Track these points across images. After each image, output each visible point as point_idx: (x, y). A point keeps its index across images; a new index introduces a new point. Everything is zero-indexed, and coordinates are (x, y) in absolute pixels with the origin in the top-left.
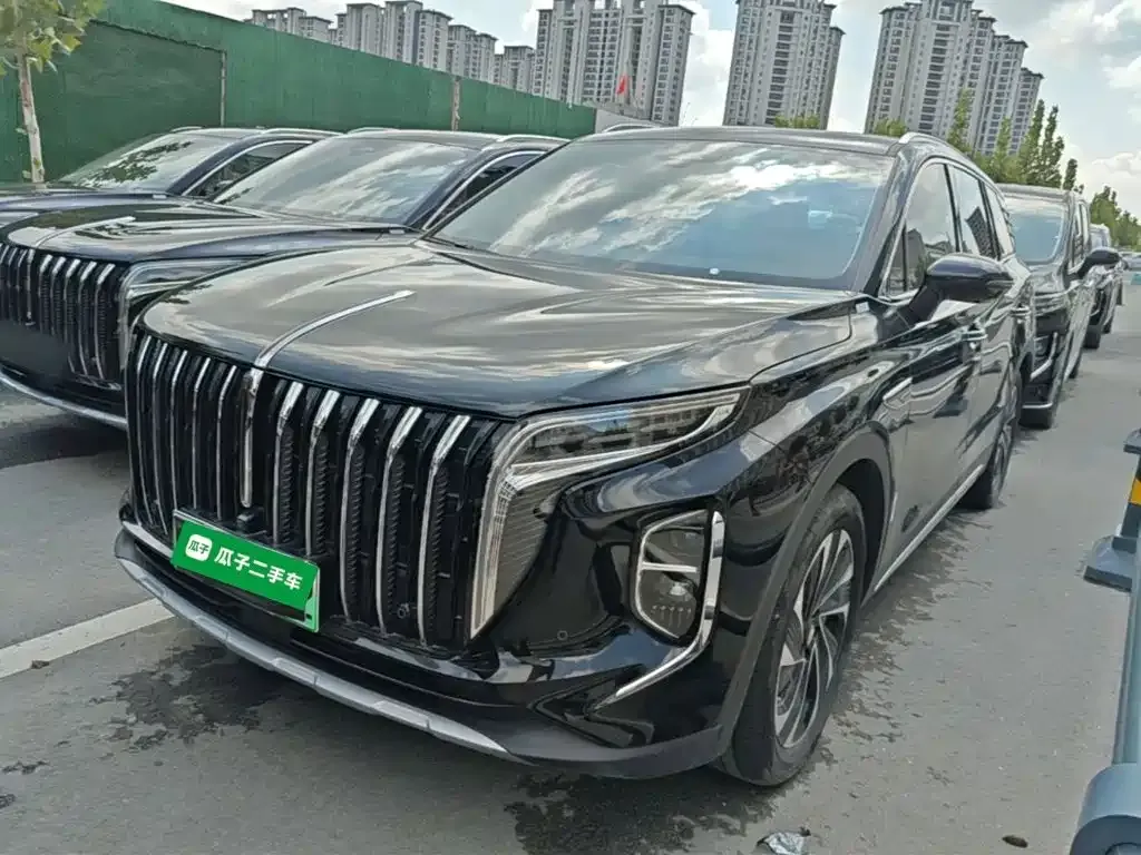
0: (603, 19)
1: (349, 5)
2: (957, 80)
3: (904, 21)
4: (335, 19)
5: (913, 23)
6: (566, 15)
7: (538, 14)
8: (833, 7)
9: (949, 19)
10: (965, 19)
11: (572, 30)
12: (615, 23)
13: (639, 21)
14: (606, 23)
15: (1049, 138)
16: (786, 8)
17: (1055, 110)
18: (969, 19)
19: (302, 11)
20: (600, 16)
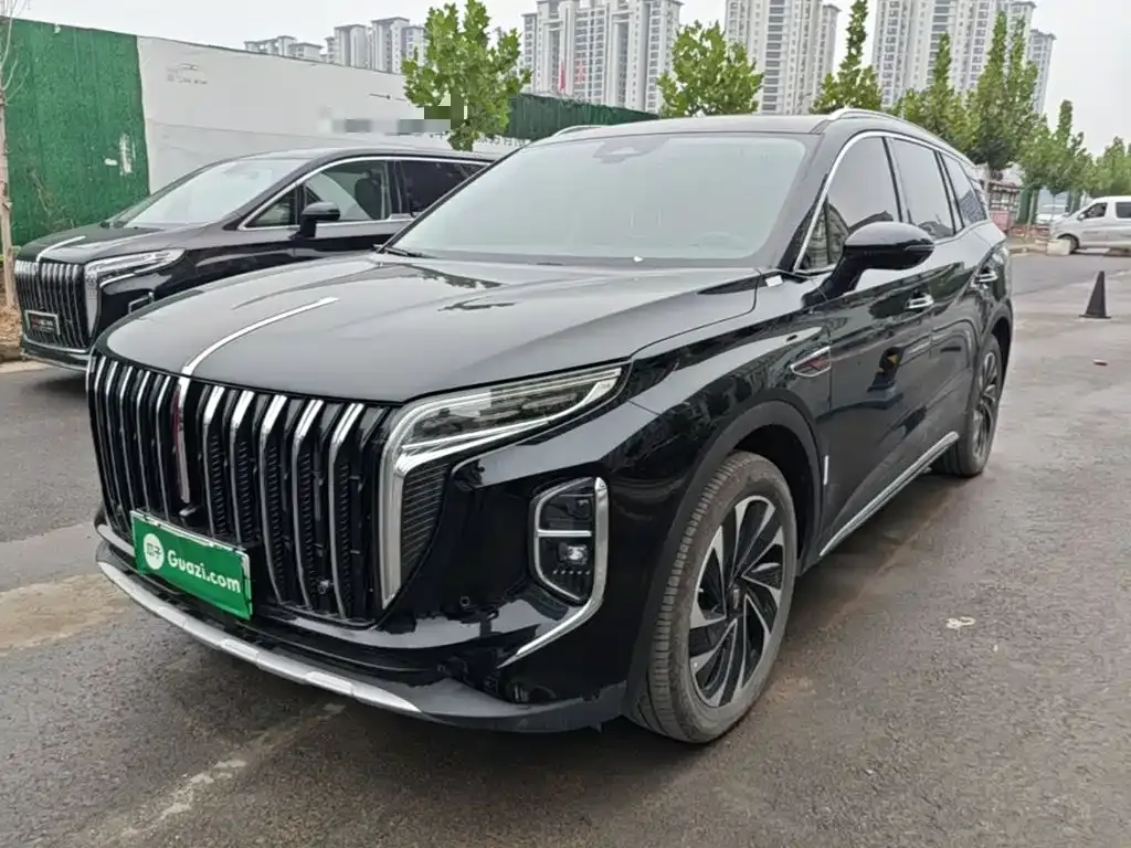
0: (589, 19)
1: (336, 29)
4: (325, 44)
6: (551, 17)
7: (523, 19)
11: (558, 32)
12: (601, 22)
13: (625, 16)
14: (592, 23)
19: (292, 39)
20: (586, 15)
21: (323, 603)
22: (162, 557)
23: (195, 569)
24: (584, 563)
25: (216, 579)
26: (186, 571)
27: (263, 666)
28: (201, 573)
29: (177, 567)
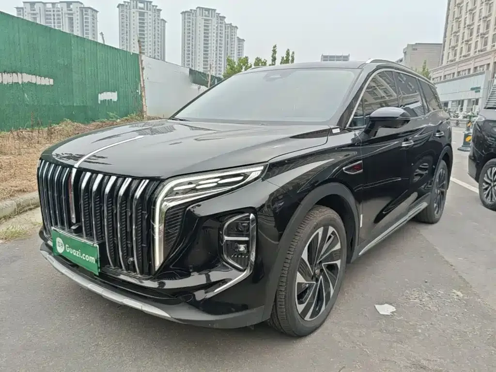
0: (52, 13)
2: (215, 42)
3: (191, 17)
5: (194, 18)
6: (31, 10)
8: (161, 10)
9: (209, 16)
10: (214, 17)
12: (58, 15)
13: (71, 14)
14: (54, 15)
16: (140, 10)
17: (293, 53)
18: (216, 16)
20: (50, 11)
21: (130, 268)
22: (64, 247)
23: (77, 253)
24: (245, 252)
25: (85, 257)
26: (73, 254)
27: (104, 296)
28: (79, 254)
29: (69, 252)
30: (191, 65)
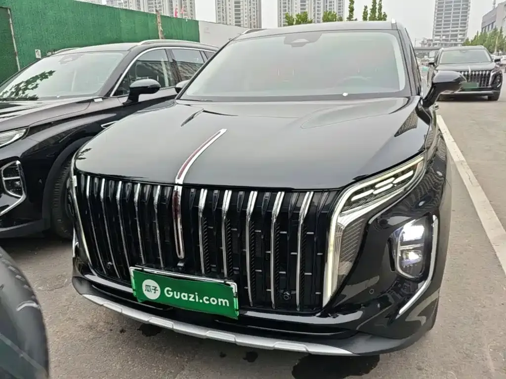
15: (380, 13)
23: (189, 297)
25: (208, 300)
26: (180, 298)
28: (194, 298)
29: (173, 297)
30: (287, 7)
